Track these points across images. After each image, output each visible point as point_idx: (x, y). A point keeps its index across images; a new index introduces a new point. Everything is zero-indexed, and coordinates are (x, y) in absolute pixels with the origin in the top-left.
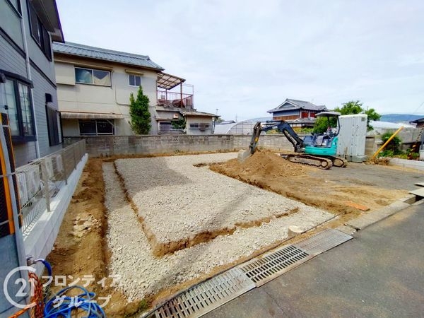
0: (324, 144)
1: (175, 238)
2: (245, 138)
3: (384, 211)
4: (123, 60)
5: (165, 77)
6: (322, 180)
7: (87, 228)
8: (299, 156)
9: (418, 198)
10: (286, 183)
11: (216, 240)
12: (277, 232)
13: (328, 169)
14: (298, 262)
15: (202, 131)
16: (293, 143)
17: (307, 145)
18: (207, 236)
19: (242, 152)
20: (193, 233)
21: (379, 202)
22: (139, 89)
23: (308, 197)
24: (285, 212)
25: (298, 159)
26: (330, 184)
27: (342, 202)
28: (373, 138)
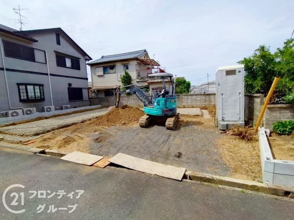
28: (259, 97)
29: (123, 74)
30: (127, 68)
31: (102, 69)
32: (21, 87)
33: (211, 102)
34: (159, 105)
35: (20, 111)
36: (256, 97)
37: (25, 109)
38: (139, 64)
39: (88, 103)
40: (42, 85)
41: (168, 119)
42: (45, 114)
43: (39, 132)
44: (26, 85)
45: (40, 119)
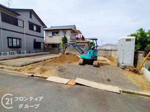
15: (82, 47)
28: (142, 53)
29: (63, 36)
30: (65, 34)
31: (51, 33)
32: (9, 39)
33: (108, 54)
34: (90, 54)
35: (8, 53)
36: (140, 53)
37: (11, 52)
38: (72, 32)
39: (43, 50)
40: (21, 39)
41: (94, 61)
42: (21, 55)
43: (23, 65)
44: (12, 38)
45: (19, 57)
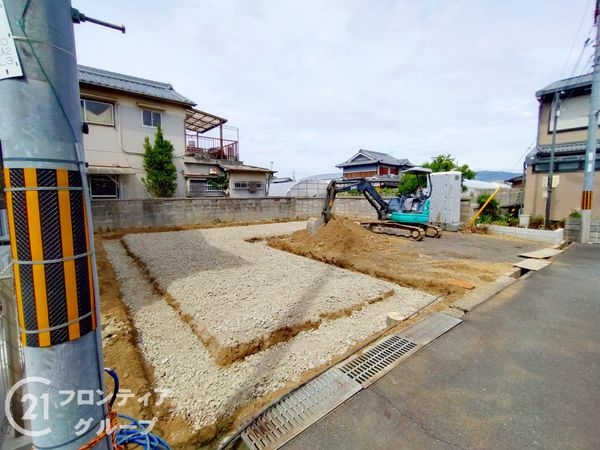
0: (414, 209)
1: (245, 339)
2: (311, 202)
3: (491, 288)
4: (133, 88)
5: (197, 116)
6: (415, 255)
7: (110, 336)
8: (384, 225)
9: (524, 271)
10: (373, 260)
11: (298, 337)
12: (372, 321)
13: (420, 240)
14: (407, 355)
15: (252, 192)
16: (376, 208)
17: (394, 210)
18: (286, 333)
19: (313, 220)
20: (268, 330)
21: (484, 278)
22: (157, 131)
23: (404, 276)
24: (378, 296)
25: (383, 229)
26: (425, 259)
27: (443, 280)
30: (157, 123)
